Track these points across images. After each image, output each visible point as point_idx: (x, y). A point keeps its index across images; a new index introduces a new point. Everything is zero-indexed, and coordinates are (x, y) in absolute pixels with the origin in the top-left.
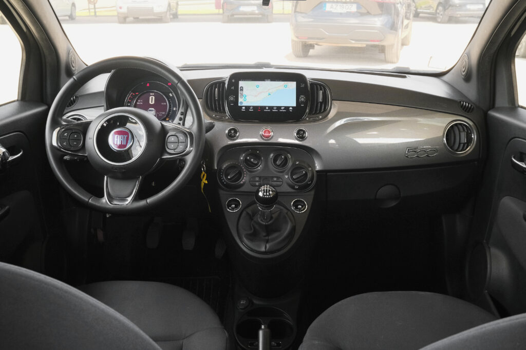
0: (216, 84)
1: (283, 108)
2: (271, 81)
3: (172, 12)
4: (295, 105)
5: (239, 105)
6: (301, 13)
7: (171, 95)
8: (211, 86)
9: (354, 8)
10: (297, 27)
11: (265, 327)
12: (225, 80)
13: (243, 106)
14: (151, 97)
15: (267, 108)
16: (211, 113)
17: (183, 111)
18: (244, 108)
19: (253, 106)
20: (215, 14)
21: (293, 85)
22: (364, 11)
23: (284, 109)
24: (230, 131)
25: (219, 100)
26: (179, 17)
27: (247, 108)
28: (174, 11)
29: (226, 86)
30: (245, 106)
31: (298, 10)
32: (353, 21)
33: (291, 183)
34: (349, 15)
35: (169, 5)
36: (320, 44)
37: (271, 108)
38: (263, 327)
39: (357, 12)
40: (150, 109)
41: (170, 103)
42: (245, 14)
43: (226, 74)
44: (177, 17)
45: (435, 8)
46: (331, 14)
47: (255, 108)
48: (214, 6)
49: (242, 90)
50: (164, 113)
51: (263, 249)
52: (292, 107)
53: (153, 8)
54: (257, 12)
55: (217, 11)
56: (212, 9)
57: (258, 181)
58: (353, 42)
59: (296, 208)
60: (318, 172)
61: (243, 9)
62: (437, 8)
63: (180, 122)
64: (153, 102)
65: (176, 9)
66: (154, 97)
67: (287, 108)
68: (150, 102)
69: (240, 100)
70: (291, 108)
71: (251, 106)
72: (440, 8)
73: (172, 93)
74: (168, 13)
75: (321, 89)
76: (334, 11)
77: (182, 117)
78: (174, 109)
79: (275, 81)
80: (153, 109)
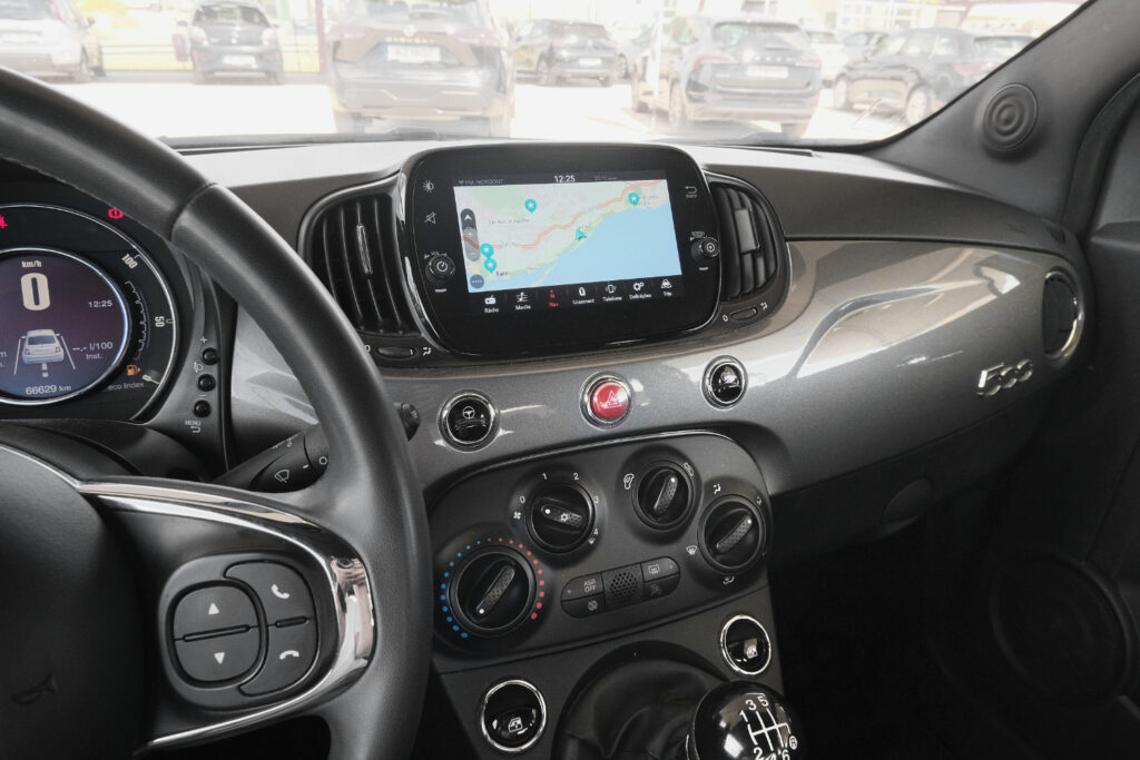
0: (348, 203)
1: (641, 285)
2: (579, 180)
3: (91, 65)
4: (677, 270)
5: (472, 289)
6: (345, 62)
7: (130, 262)
8: (331, 212)
9: (434, 56)
10: (341, 87)
12: (391, 185)
13: (488, 294)
14: (26, 281)
15: (582, 292)
17: (213, 345)
18: (491, 301)
19: (528, 291)
20: (178, 71)
21: (656, 193)
22: (452, 61)
23: (643, 291)
24: (457, 410)
25: (377, 276)
26: (108, 74)
27: (506, 297)
28: (95, 62)
29: (400, 211)
30: (496, 294)
31: (339, 56)
32: (436, 77)
33: (712, 569)
34: (427, 65)
35: (84, 51)
36: (383, 116)
37: (596, 289)
39: (441, 63)
40: (33, 334)
41: (129, 298)
42: (235, 69)
43: (386, 160)
44: (104, 75)
45: (535, 64)
46: (396, 65)
47: (536, 295)
48: (173, 57)
49: (471, 224)
50: (108, 345)
52: (671, 279)
53: (49, 56)
54: (255, 66)
55: (179, 65)
56: (172, 62)
57: (593, 595)
58: (440, 112)
59: (738, 652)
60: (773, 498)
61: (229, 61)
62: (538, 65)
63: (203, 396)
64: (45, 303)
65: (100, 60)
66: (42, 280)
67: (652, 284)
68: (29, 303)
69: (471, 268)
70: (666, 284)
71: (518, 291)
72: (544, 64)
73: (133, 253)
74: (84, 66)
75: (743, 206)
76: (402, 59)
77: (213, 371)
78: (159, 322)
79: (592, 180)
80: (49, 333)
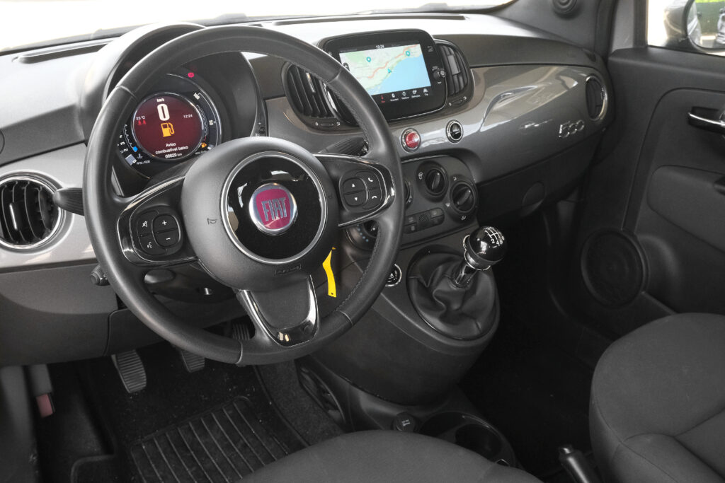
1: (415, 91)
2: (385, 47)
4: (429, 85)
7: (196, 96)
8: (292, 68)
11: (570, 449)
15: (393, 96)
16: (309, 119)
17: (263, 126)
21: (416, 50)
23: (416, 94)
33: (457, 213)
37: (398, 94)
38: (567, 450)
51: (476, 332)
52: (427, 88)
57: (412, 224)
64: (167, 117)
66: (165, 107)
67: (420, 90)
70: (425, 90)
75: (451, 54)
78: (212, 123)
79: (390, 46)
